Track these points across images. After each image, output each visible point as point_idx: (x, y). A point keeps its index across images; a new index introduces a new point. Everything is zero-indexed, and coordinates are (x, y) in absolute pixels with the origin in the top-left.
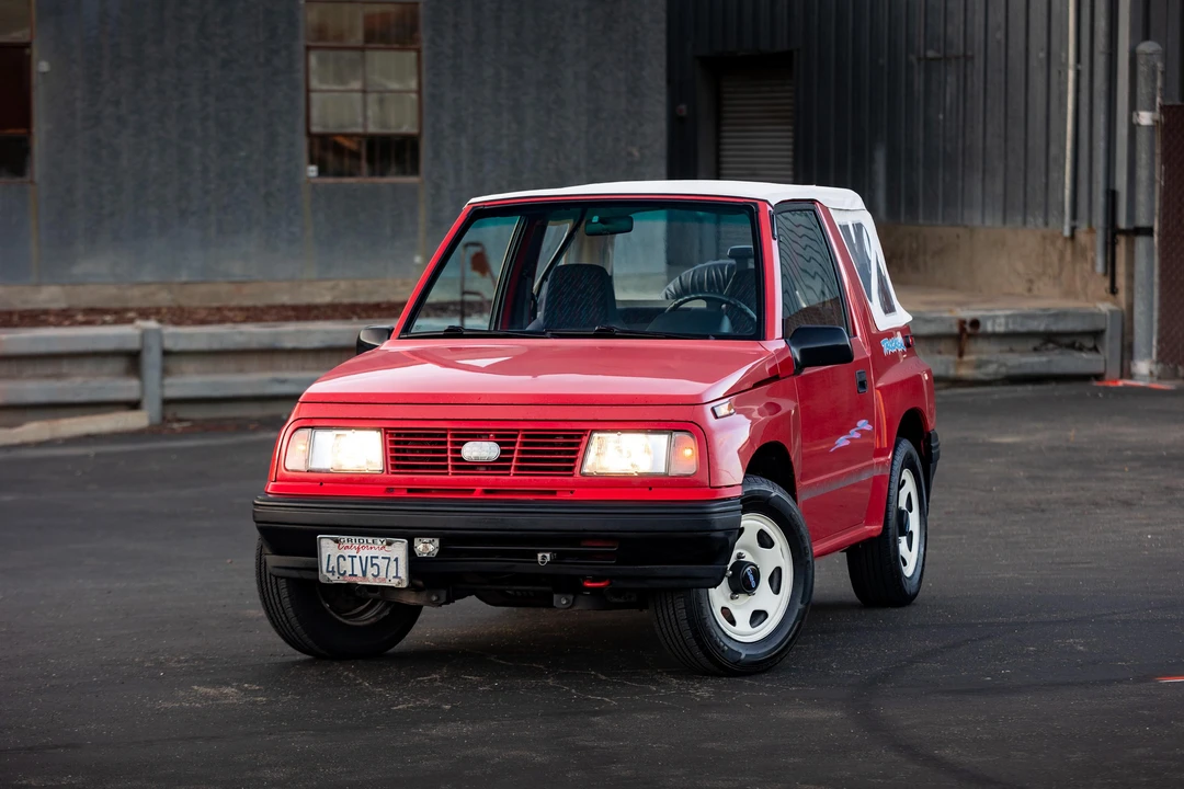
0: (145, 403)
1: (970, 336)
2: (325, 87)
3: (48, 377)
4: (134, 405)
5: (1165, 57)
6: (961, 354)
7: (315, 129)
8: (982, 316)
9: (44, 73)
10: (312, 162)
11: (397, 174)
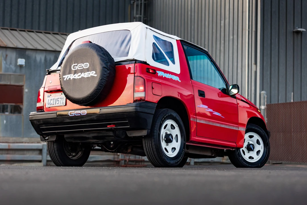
0: (43, 161)
3: (21, 154)
4: (40, 161)
5: (267, 94)
9: (26, 92)
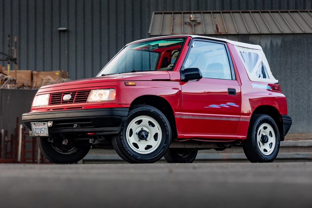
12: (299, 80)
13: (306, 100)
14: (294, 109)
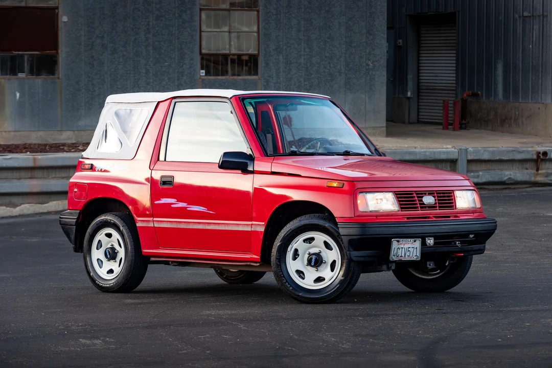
1: (542, 160)
2: (209, 30)
6: (538, 170)
7: (204, 51)
8: (549, 150)
9: (65, 22)
10: (202, 69)
11: (246, 75)
12: (162, 20)
13: (176, 61)
14: (151, 80)
